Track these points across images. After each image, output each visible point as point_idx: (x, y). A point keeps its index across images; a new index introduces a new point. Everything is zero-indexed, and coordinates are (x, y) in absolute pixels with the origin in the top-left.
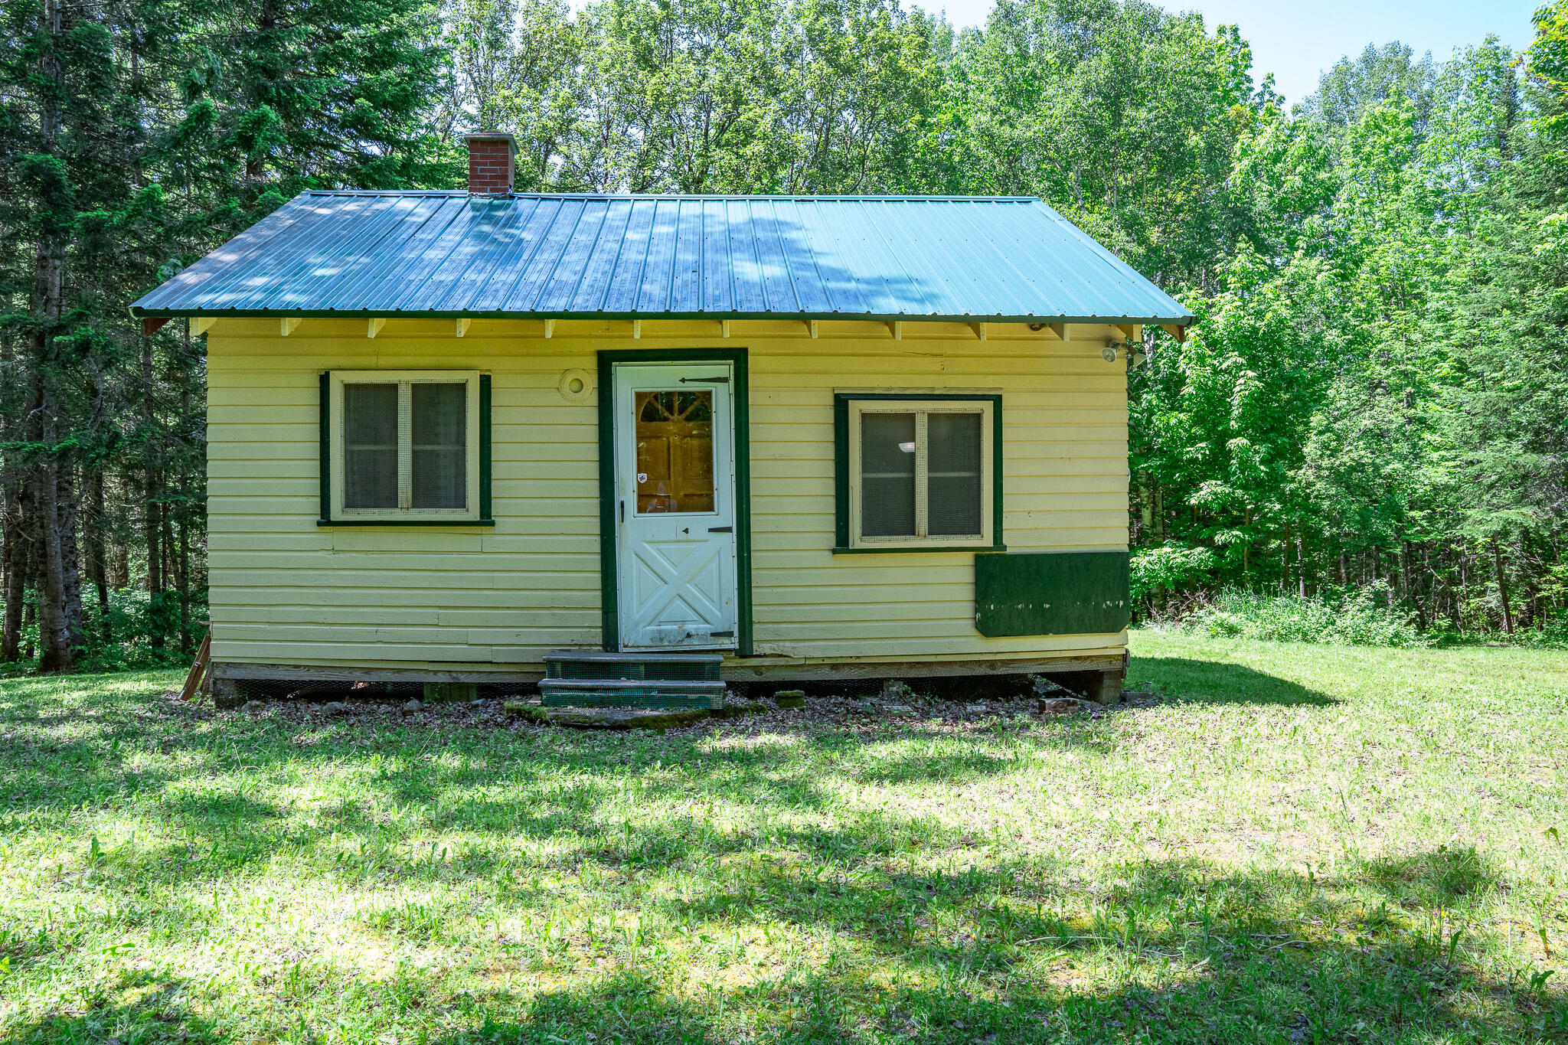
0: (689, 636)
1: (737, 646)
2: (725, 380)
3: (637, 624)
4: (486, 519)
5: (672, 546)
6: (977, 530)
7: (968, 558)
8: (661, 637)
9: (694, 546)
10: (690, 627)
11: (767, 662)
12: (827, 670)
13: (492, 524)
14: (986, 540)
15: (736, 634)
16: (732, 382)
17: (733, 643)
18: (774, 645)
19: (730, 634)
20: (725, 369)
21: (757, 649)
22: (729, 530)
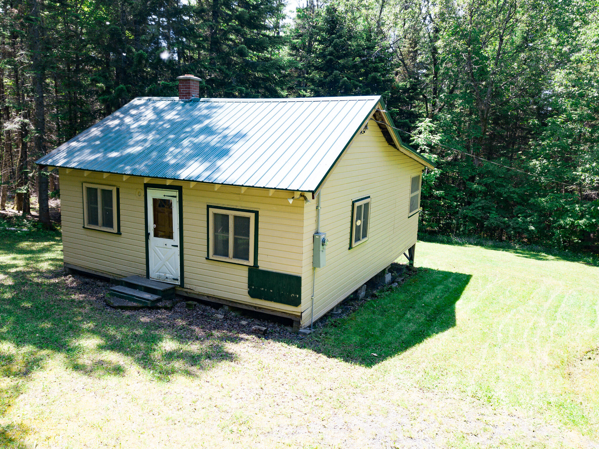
0: (167, 278)
1: (180, 284)
2: (175, 197)
3: (154, 272)
4: (119, 233)
5: (163, 249)
6: (247, 259)
7: (247, 269)
8: (160, 277)
9: (168, 250)
10: (168, 275)
11: (189, 291)
12: (206, 297)
13: (121, 234)
14: (251, 263)
15: (179, 280)
16: (178, 198)
17: (178, 283)
18: (190, 286)
19: (177, 280)
20: (176, 193)
21: (185, 286)
22: (177, 246)
